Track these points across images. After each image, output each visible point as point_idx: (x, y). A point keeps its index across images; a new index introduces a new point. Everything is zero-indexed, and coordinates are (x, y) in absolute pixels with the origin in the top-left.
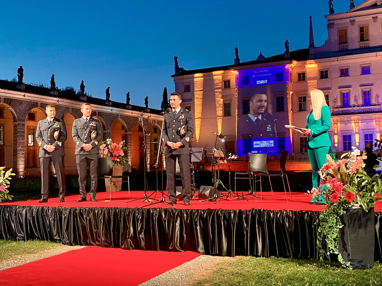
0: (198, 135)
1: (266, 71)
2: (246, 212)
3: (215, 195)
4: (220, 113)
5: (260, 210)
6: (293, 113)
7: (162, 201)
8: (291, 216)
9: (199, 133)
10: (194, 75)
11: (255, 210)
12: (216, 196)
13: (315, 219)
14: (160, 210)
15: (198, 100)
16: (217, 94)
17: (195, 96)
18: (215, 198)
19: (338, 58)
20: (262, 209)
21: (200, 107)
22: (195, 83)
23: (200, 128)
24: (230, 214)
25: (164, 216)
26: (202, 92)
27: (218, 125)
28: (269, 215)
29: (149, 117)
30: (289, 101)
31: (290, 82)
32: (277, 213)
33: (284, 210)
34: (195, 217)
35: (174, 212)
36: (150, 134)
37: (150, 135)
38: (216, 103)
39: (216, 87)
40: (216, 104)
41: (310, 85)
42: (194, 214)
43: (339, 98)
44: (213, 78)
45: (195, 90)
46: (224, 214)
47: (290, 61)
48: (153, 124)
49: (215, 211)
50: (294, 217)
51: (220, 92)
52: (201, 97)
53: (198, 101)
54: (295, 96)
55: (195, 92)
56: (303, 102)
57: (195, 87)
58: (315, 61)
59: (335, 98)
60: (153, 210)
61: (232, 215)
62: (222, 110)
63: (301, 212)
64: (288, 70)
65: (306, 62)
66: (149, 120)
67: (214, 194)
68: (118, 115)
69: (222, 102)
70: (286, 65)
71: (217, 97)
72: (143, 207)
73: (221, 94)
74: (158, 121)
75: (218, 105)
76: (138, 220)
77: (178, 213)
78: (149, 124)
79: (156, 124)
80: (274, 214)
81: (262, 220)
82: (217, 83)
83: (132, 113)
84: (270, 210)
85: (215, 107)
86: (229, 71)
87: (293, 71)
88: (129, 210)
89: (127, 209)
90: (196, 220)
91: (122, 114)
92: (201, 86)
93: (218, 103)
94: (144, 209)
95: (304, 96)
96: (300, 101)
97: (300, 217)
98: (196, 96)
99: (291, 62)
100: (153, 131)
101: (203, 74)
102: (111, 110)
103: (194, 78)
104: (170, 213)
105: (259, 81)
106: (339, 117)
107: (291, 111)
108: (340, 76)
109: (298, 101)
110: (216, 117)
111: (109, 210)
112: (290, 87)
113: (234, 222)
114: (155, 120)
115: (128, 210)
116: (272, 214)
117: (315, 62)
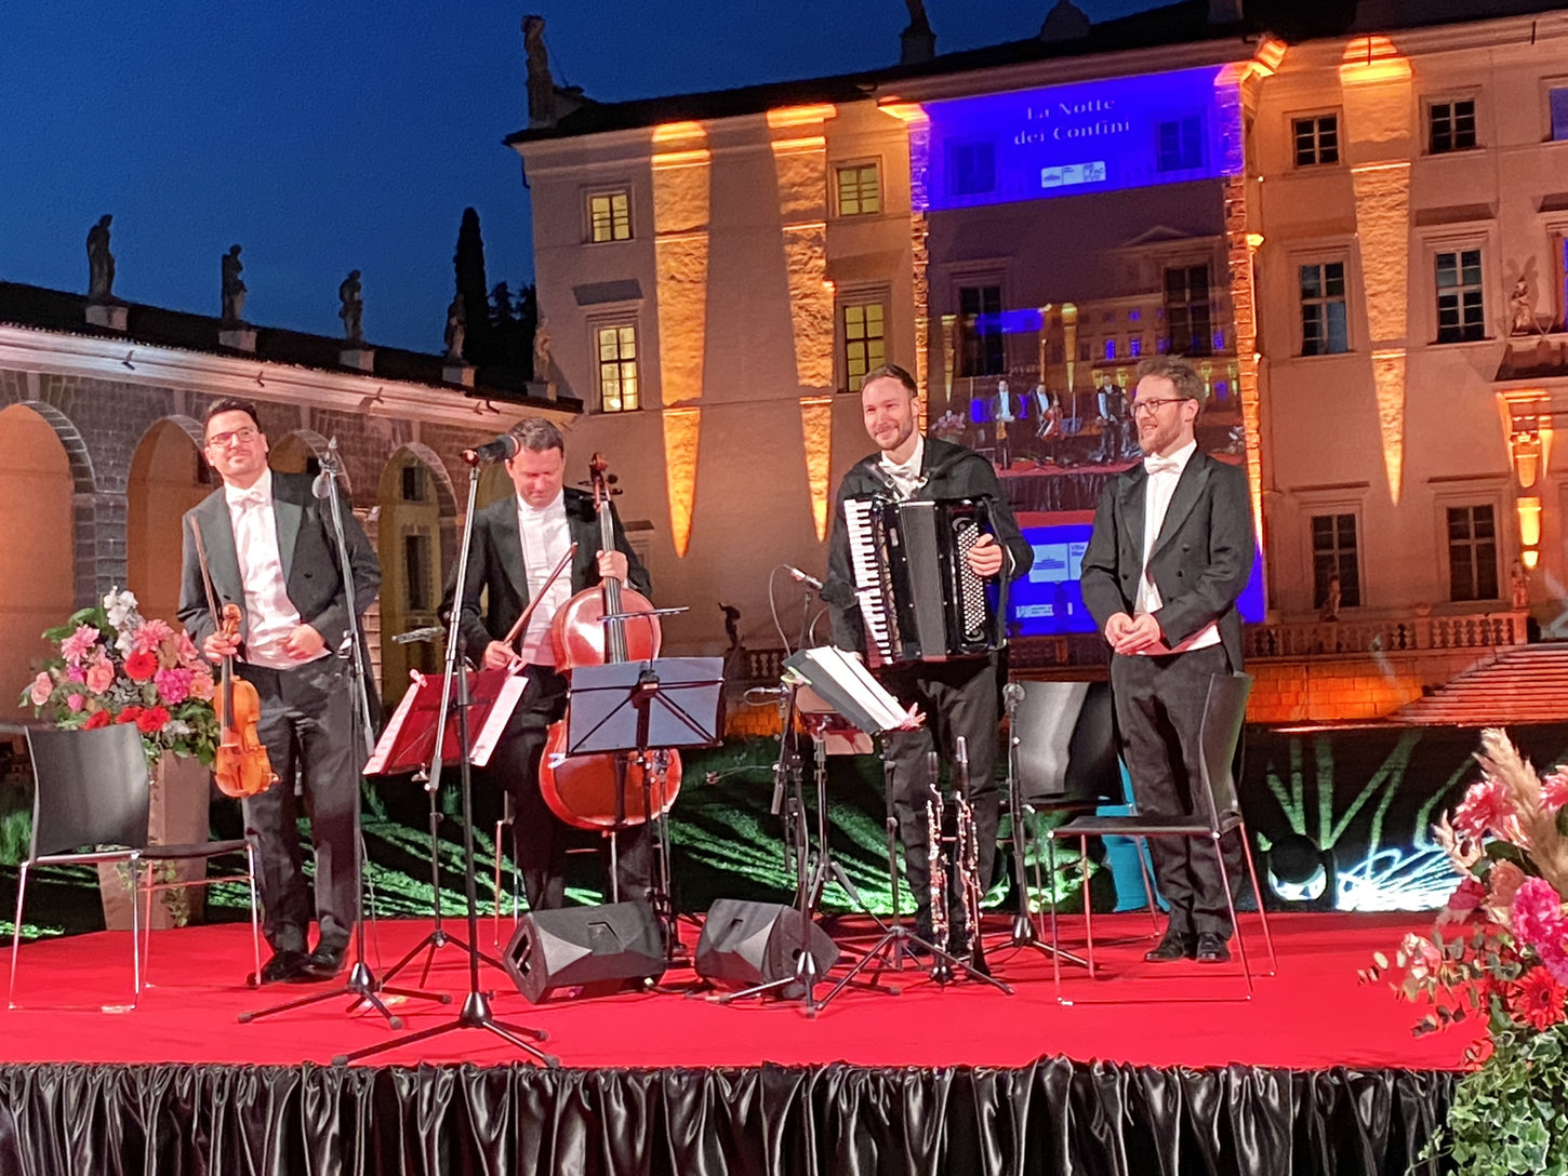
0: (681, 508)
1: (1094, 106)
2: (1001, 1083)
3: (806, 963)
4: (819, 370)
5: (1083, 1069)
6: (1268, 367)
7: (469, 1020)
8: (1275, 1102)
9: (687, 498)
10: (651, 135)
11: (1057, 1066)
12: (812, 970)
13: (1420, 1124)
14: (458, 1078)
15: (678, 287)
16: (796, 248)
17: (660, 268)
18: (801, 979)
19: (1534, 24)
20: (1099, 1064)
21: (695, 335)
22: (657, 180)
23: (691, 468)
24: (898, 1097)
25: (483, 1117)
26: (703, 238)
27: (807, 444)
28: (1139, 1100)
29: (367, 401)
30: (1243, 292)
31: (1244, 175)
32: (1189, 1089)
33: (1230, 1064)
34: (679, 1120)
35: (550, 1090)
36: (375, 510)
37: (380, 517)
38: (794, 309)
39: (792, 206)
40: (790, 316)
41: (1366, 189)
42: (674, 1104)
43: (1543, 268)
44: (770, 152)
45: (660, 227)
46: (864, 1098)
47: (1239, 42)
48: (395, 448)
49: (807, 1079)
50: (1295, 1110)
51: (816, 240)
52: (696, 268)
53: (681, 293)
54: (1276, 257)
55: (659, 241)
56: (1329, 294)
57: (657, 210)
58: (1392, 43)
59: (1521, 269)
60: (411, 1082)
61: (915, 1104)
62: (829, 349)
63: (1335, 1080)
64: (1234, 96)
65: (1344, 50)
66: (372, 423)
67: (796, 955)
68: (169, 392)
69: (830, 302)
70: (1219, 69)
71: (795, 272)
72: (352, 1057)
73: (819, 250)
74: (431, 425)
75: (801, 321)
76: (316, 1143)
77: (574, 1097)
78: (370, 447)
79: (414, 446)
80: (1169, 1091)
81: (1096, 1133)
82: (798, 180)
83: (259, 379)
84: (1148, 1069)
85: (787, 333)
86: (871, 104)
87: (1262, 107)
88: (261, 1081)
89: (248, 1075)
90: (688, 1139)
91: (193, 385)
92: (697, 203)
93: (801, 308)
94: (353, 1073)
95: (1332, 259)
96: (1307, 293)
97: (1330, 1109)
98: (665, 265)
99: (1244, 50)
100: (398, 489)
101: (710, 123)
102: (126, 364)
103: (649, 149)
104: (524, 1094)
105: (1056, 171)
106: (1546, 387)
107: (1257, 356)
108: (1547, 131)
109: (1297, 294)
110: (792, 398)
111: (133, 1084)
112: (1243, 207)
113: (926, 1149)
114: (408, 424)
115: (253, 1078)
116: (1157, 1095)
117: (1393, 50)
